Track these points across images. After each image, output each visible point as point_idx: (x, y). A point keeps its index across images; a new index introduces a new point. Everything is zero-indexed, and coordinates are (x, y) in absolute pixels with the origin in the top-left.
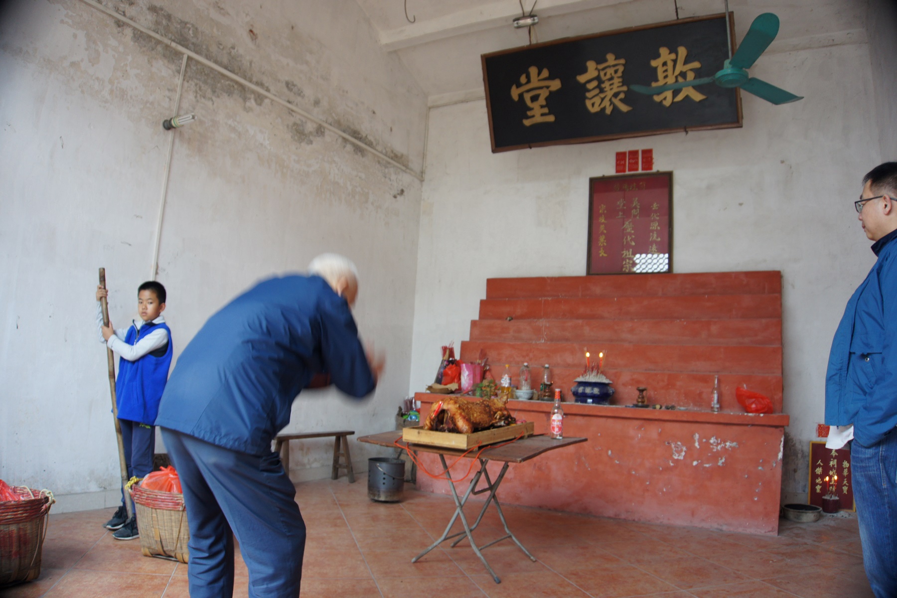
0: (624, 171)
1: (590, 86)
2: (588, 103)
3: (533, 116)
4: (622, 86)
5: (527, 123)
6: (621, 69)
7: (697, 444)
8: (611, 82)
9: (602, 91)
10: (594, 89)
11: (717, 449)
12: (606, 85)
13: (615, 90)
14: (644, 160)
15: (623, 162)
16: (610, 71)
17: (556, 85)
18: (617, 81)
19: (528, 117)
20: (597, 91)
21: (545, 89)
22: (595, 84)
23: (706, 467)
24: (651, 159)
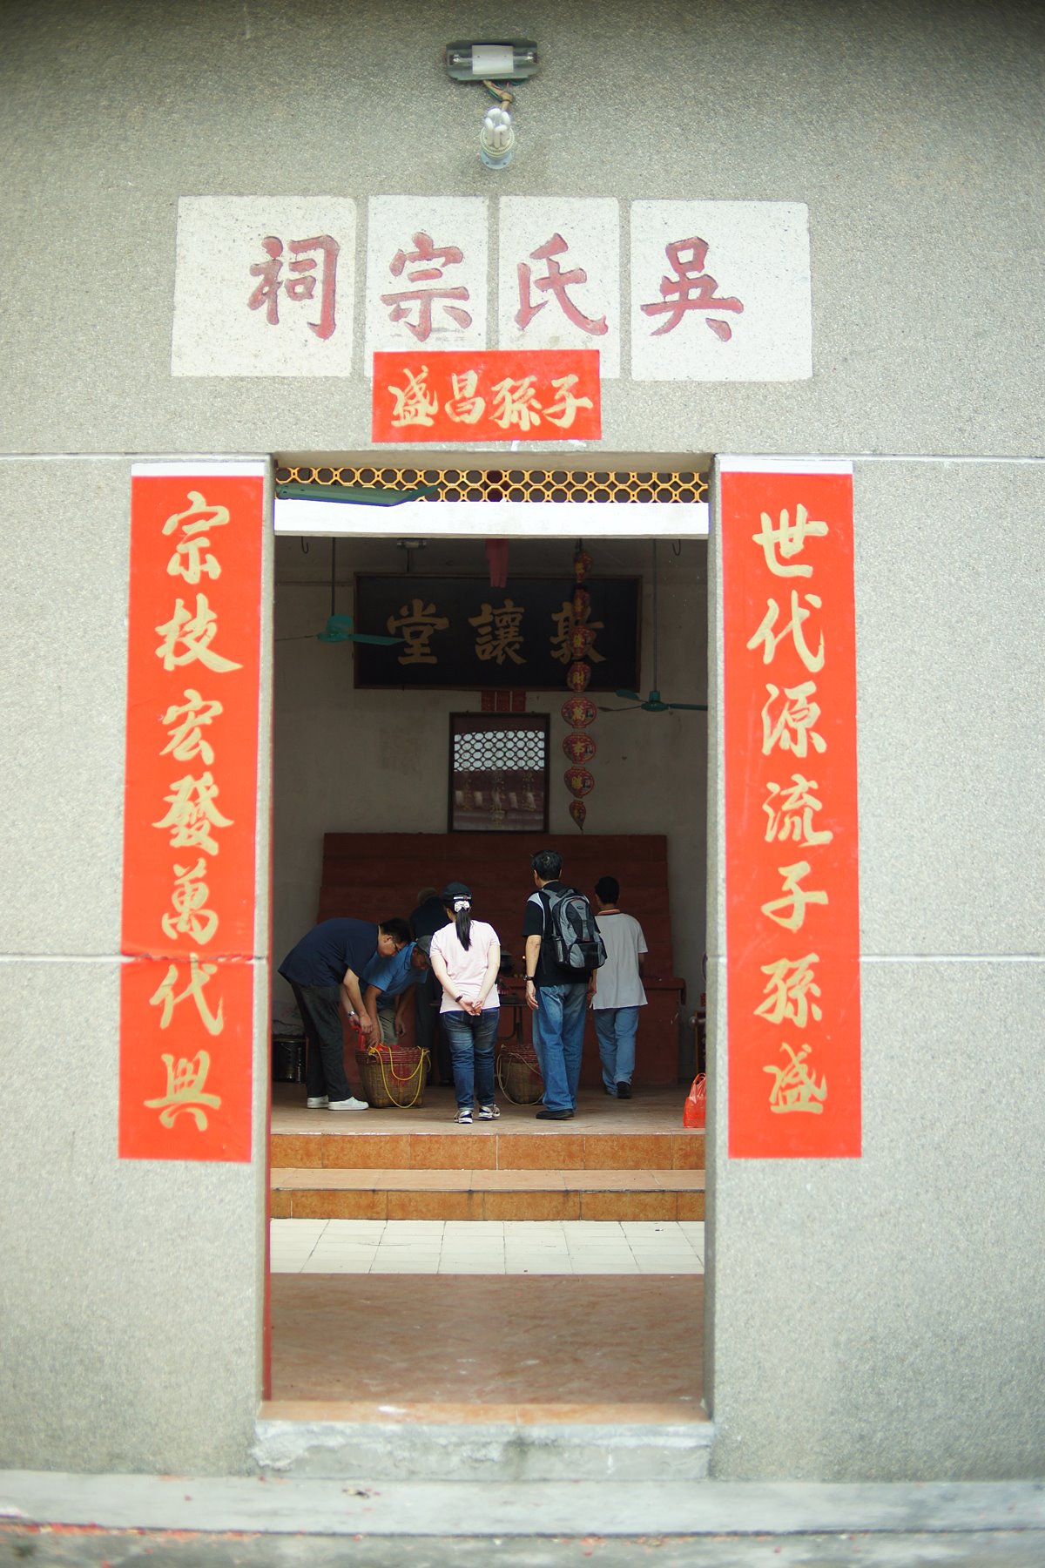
0: (493, 709)
1: (483, 631)
2: (478, 650)
3: (411, 655)
4: (519, 635)
5: (403, 661)
6: (519, 617)
8: (506, 630)
9: (495, 638)
10: (486, 635)
12: (501, 632)
13: (510, 639)
15: (490, 698)
16: (507, 618)
17: (442, 623)
18: (512, 630)
19: (405, 655)
20: (490, 637)
21: (430, 626)
22: (489, 629)
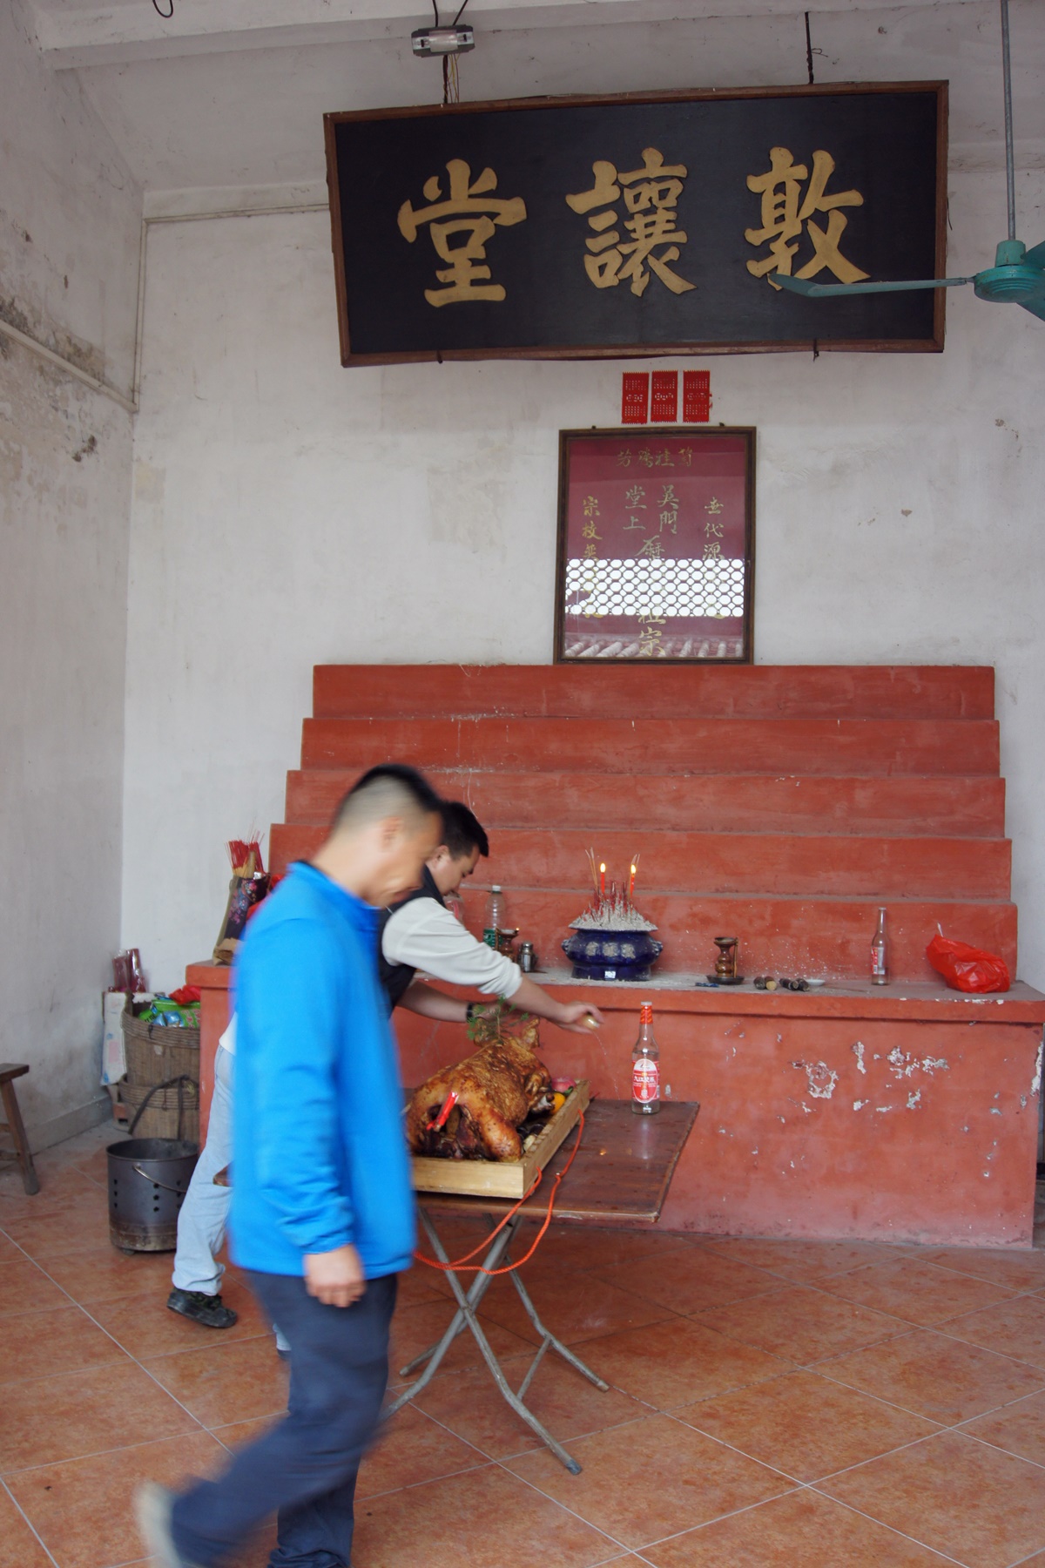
0: (644, 420)
1: (598, 223)
2: (591, 265)
3: (452, 284)
4: (676, 230)
5: (435, 298)
6: (676, 188)
7: (860, 1065)
8: (650, 219)
9: (626, 237)
10: (606, 230)
11: (904, 1074)
12: (637, 224)
13: (659, 239)
14: (690, 397)
15: (639, 399)
16: (650, 192)
17: (513, 211)
18: (662, 217)
19: (439, 286)
20: (614, 237)
21: (485, 218)
22: (610, 218)
23: (880, 1112)
24: (708, 395)
